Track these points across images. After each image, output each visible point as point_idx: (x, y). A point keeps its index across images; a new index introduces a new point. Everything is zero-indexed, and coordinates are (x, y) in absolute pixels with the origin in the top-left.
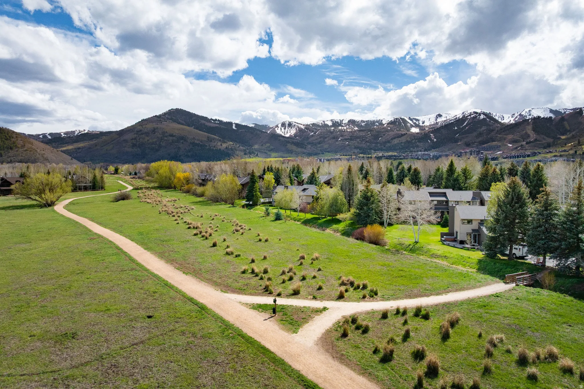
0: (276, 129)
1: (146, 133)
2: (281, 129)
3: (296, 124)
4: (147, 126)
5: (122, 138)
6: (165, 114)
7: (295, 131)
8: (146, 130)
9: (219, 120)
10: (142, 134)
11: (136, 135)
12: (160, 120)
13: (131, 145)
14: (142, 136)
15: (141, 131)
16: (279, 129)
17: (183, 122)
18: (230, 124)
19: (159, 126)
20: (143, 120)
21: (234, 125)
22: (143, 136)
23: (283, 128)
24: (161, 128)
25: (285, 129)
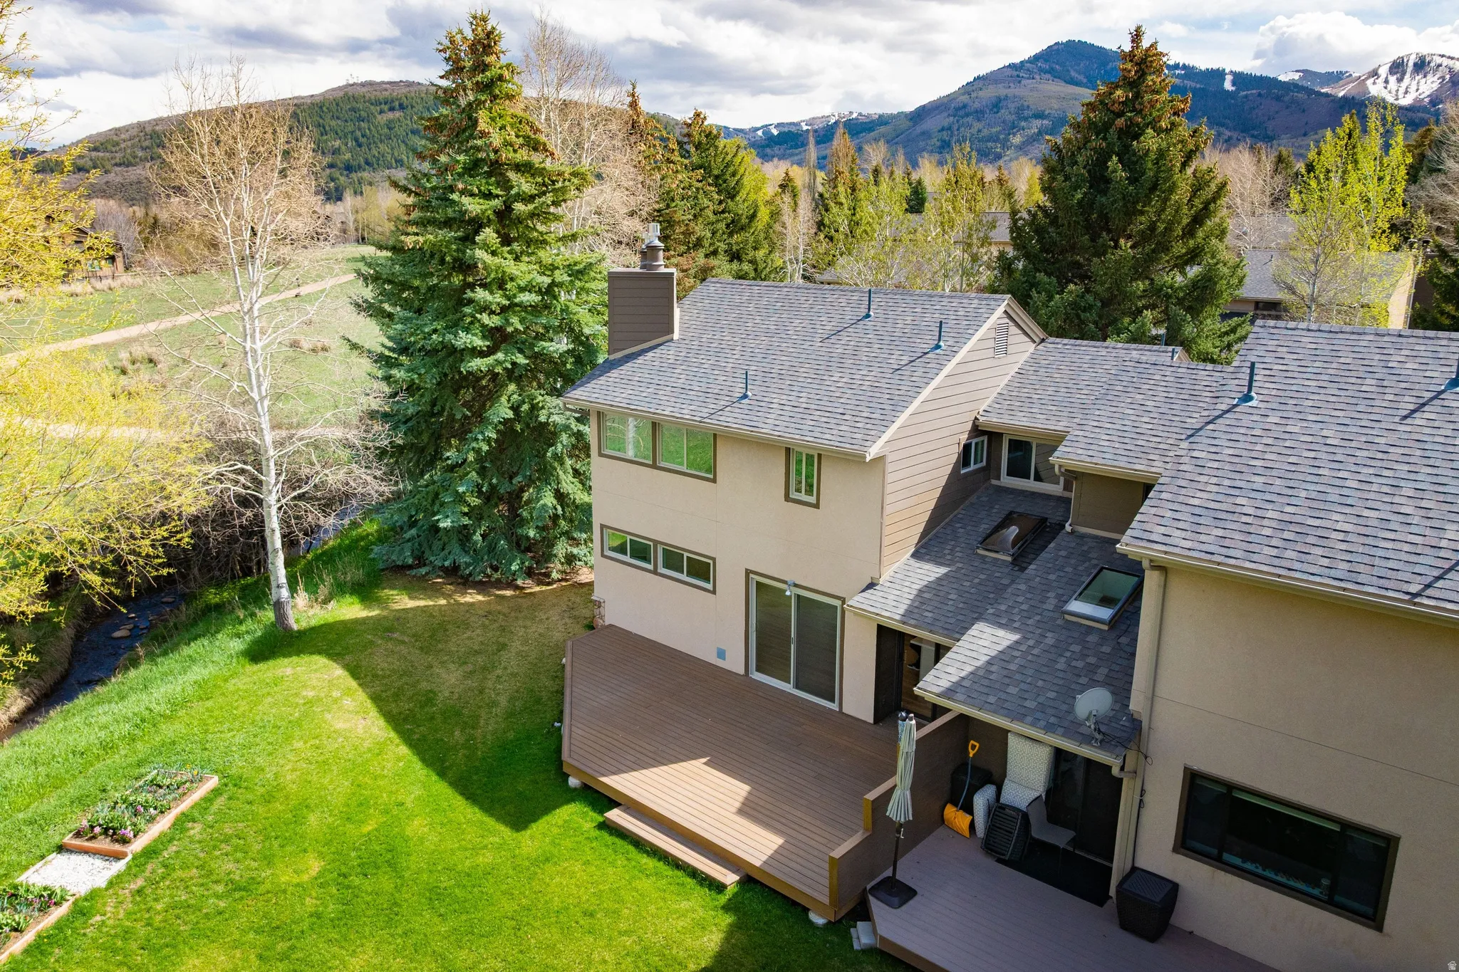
0: (1369, 82)
1: (976, 112)
2: (1386, 82)
3: (1445, 62)
4: (981, 94)
5: (919, 129)
6: (1037, 58)
7: (1436, 86)
8: (977, 105)
9: (1185, 68)
10: (967, 115)
11: (952, 118)
12: (1018, 76)
13: (938, 144)
14: (965, 120)
15: (965, 106)
16: (1380, 81)
17: (1081, 78)
18: (1219, 74)
19: (1014, 91)
20: (978, 79)
21: (1229, 78)
22: (970, 119)
23: (1393, 79)
24: (1015, 97)
25: (1400, 80)
